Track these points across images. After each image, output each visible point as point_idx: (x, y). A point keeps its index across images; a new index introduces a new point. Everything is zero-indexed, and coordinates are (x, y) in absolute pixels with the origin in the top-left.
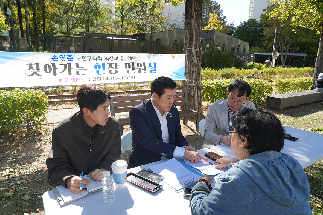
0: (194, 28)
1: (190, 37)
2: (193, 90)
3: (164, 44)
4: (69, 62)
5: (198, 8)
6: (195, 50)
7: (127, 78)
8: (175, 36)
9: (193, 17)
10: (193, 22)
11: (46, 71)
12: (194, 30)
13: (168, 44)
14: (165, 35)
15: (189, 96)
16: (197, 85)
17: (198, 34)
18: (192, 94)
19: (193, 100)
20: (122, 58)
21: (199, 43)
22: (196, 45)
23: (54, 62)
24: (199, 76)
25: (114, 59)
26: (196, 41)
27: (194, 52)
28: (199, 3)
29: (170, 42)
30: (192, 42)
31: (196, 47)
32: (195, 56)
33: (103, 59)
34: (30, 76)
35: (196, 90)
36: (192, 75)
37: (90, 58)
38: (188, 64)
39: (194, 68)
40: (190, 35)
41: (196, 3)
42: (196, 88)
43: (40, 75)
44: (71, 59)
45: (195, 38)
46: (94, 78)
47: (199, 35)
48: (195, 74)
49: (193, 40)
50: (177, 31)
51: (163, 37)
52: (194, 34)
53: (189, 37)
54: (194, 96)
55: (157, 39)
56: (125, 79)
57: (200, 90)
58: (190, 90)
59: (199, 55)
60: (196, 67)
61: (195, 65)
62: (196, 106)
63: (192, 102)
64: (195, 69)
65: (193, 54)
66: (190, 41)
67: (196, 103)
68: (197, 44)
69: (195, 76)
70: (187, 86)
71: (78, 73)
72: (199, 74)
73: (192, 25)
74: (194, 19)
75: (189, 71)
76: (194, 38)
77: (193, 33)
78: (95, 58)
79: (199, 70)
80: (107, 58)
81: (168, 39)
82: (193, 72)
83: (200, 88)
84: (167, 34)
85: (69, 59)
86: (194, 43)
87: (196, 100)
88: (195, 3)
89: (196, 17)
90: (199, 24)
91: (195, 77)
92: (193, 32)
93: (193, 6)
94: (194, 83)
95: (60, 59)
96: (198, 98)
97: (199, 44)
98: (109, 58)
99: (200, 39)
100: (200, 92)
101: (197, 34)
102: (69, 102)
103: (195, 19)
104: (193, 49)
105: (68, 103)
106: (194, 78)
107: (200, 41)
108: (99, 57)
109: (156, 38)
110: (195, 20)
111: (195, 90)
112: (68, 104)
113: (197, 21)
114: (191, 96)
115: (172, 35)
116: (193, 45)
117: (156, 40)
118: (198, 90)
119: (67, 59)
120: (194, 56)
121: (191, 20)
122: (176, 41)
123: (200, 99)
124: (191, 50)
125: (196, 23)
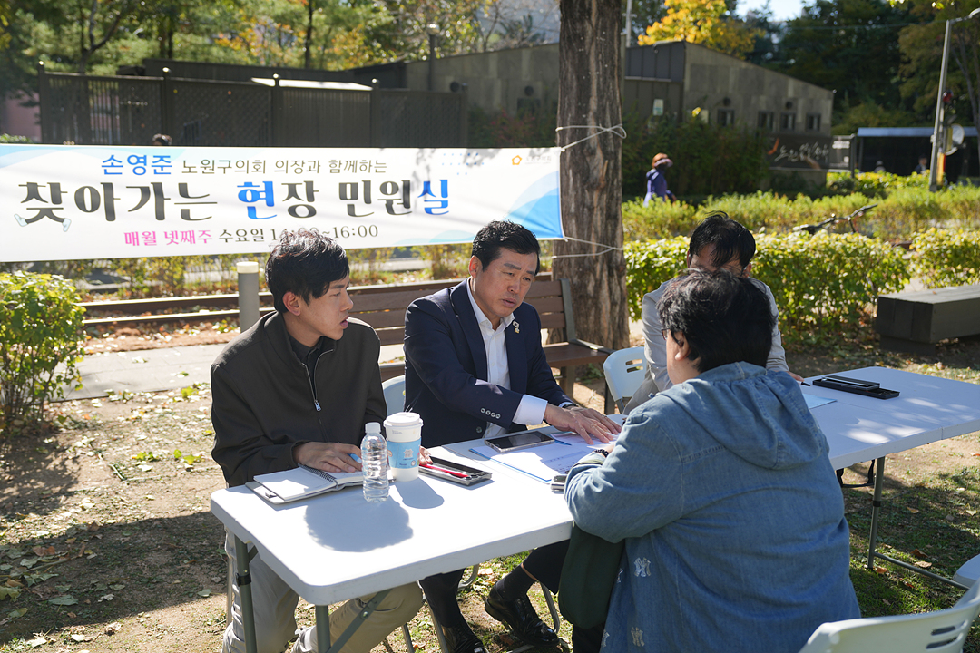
0: (593, 54)
1: (579, 85)
2: (595, 275)
4: (157, 179)
6: (599, 130)
7: (351, 232)
9: (589, 14)
10: (589, 30)
11: (81, 205)
12: (592, 60)
15: (581, 297)
16: (609, 258)
17: (609, 72)
18: (590, 288)
19: (593, 312)
20: (335, 167)
21: (611, 106)
22: (602, 109)
23: (108, 179)
24: (616, 225)
25: (306, 167)
26: (600, 97)
27: (593, 137)
30: (588, 102)
31: (600, 119)
32: (599, 154)
33: (270, 167)
34: (29, 221)
35: (605, 274)
36: (590, 222)
37: (226, 164)
38: (575, 182)
39: (596, 195)
40: (579, 78)
42: (605, 266)
43: (61, 220)
44: (166, 170)
45: (598, 89)
46: (241, 233)
47: (613, 77)
48: (598, 218)
49: (589, 97)
52: (594, 73)
53: (575, 84)
54: (596, 298)
56: (345, 234)
57: (620, 278)
58: (582, 275)
59: (611, 148)
60: (602, 191)
61: (599, 184)
62: (606, 333)
63: (592, 318)
64: (600, 199)
65: (592, 146)
66: (579, 99)
67: (605, 321)
68: (604, 110)
69: (599, 223)
70: (573, 262)
71: (185, 215)
72: (613, 218)
73: (588, 40)
74: (593, 20)
75: (577, 208)
76: (594, 86)
77: (588, 70)
78: (243, 165)
79: (613, 204)
80: (282, 166)
82: (591, 210)
83: (618, 269)
85: (159, 170)
86: (593, 104)
87: (604, 310)
89: (601, 13)
90: (612, 39)
91: (599, 229)
92: (588, 65)
94: (594, 249)
95: (128, 169)
96: (613, 304)
97: (612, 111)
98: (290, 163)
99: (614, 91)
100: (620, 283)
101: (605, 73)
102: (132, 327)
103: (598, 19)
104: (592, 126)
105: (127, 330)
106: (596, 232)
107: (615, 97)
108: (257, 162)
110: (597, 24)
111: (601, 276)
112: (128, 334)
113: (604, 28)
114: (588, 296)
116: (591, 114)
118: (610, 275)
119: (150, 170)
120: (593, 153)
121: (582, 23)
123: (621, 307)
124: (584, 133)
125: (602, 35)
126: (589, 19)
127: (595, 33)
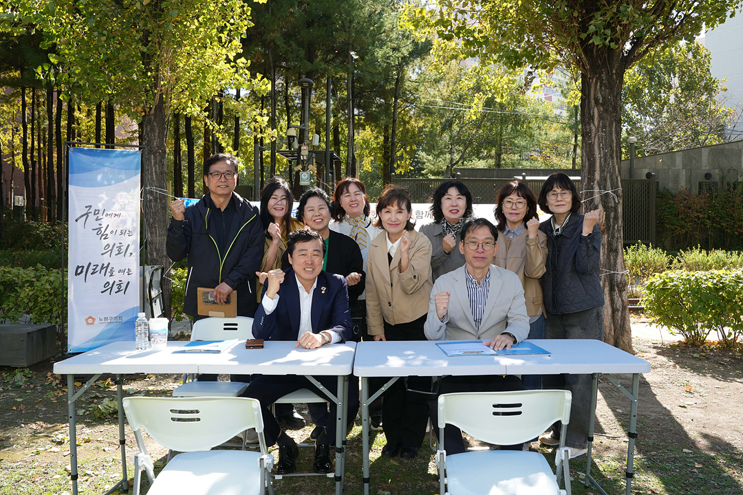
0: (596, 143)
1: (590, 164)
3: (670, 185)
5: (604, 98)
6: (601, 192)
8: (705, 163)
9: (593, 119)
10: (593, 128)
12: (596, 147)
13: (683, 184)
14: (674, 163)
16: (611, 278)
17: (609, 154)
21: (611, 176)
22: (603, 179)
24: (617, 257)
26: (602, 171)
27: (597, 197)
28: (606, 86)
29: (689, 180)
30: (594, 175)
31: (602, 185)
35: (607, 289)
40: (588, 160)
41: (598, 87)
42: (608, 283)
45: (600, 166)
47: (612, 158)
49: (594, 171)
50: (711, 150)
51: (666, 167)
52: (597, 156)
53: (587, 163)
55: (649, 175)
57: (621, 292)
59: (612, 205)
65: (596, 203)
66: (589, 174)
68: (605, 180)
72: (615, 251)
73: (593, 135)
74: (596, 122)
76: (598, 165)
77: (594, 154)
79: (615, 242)
81: (684, 172)
83: (618, 287)
84: (679, 160)
86: (597, 176)
88: (596, 87)
89: (601, 117)
90: (611, 133)
92: (594, 151)
93: (592, 95)
96: (614, 311)
97: (612, 179)
99: (614, 167)
100: (621, 296)
101: (605, 155)
103: (599, 122)
104: (596, 190)
107: (615, 171)
109: (646, 171)
110: (599, 125)
113: (604, 127)
115: (694, 161)
116: (596, 182)
117: (644, 177)
118: (612, 290)
121: (590, 125)
122: (708, 176)
123: (622, 313)
124: (592, 194)
125: (602, 131)
126: (593, 122)
127: (597, 131)
